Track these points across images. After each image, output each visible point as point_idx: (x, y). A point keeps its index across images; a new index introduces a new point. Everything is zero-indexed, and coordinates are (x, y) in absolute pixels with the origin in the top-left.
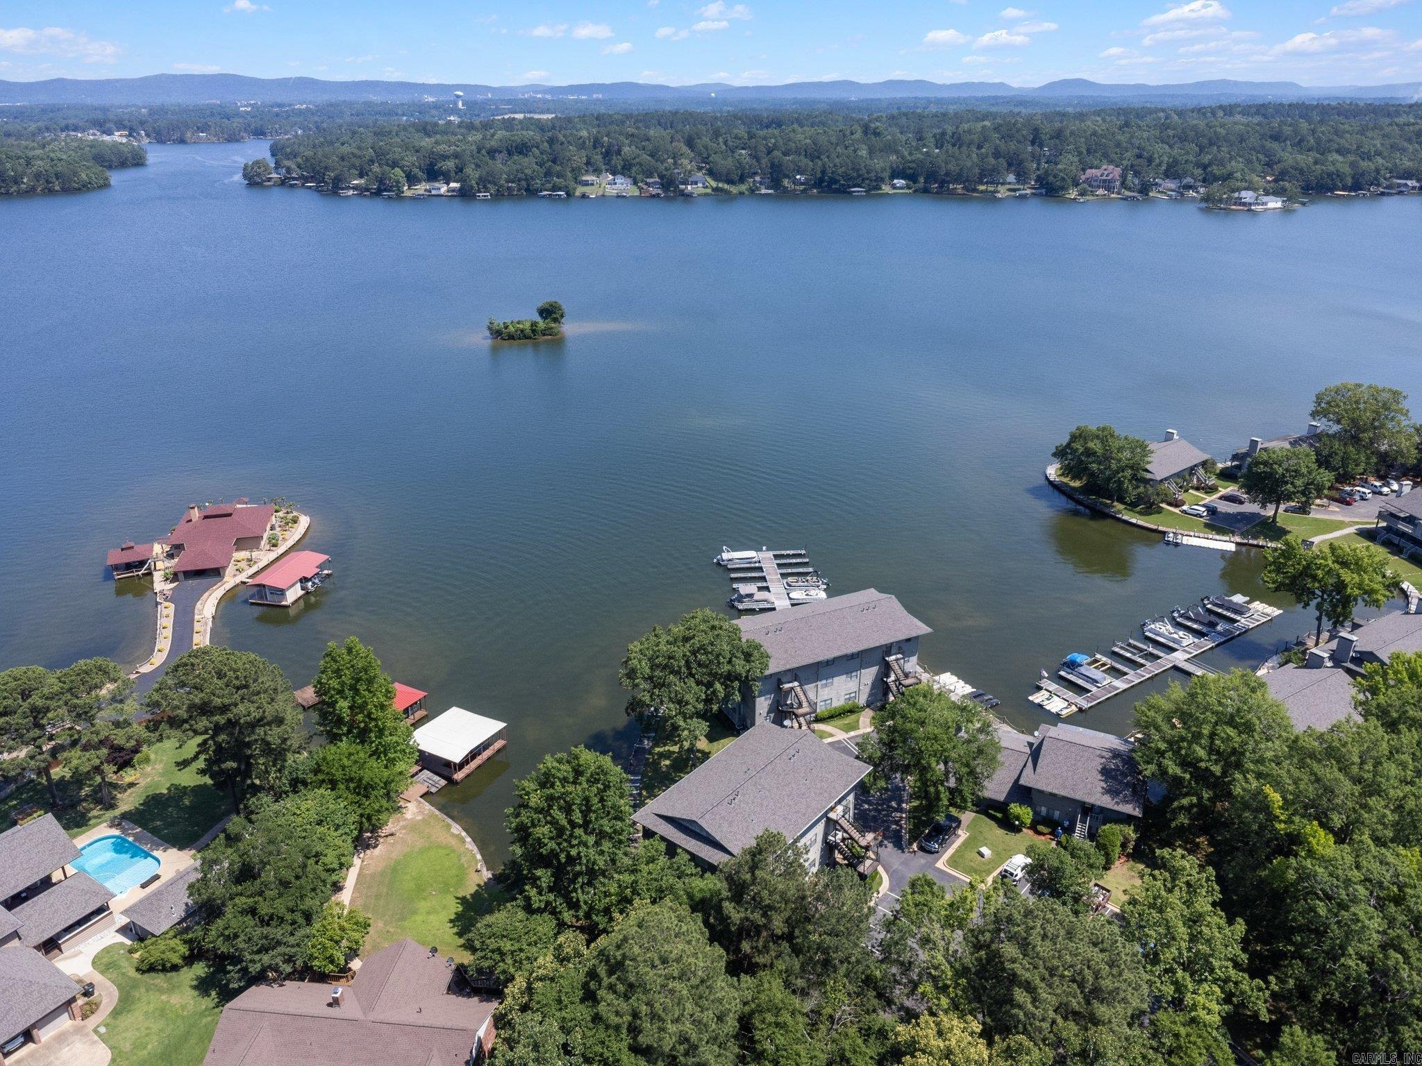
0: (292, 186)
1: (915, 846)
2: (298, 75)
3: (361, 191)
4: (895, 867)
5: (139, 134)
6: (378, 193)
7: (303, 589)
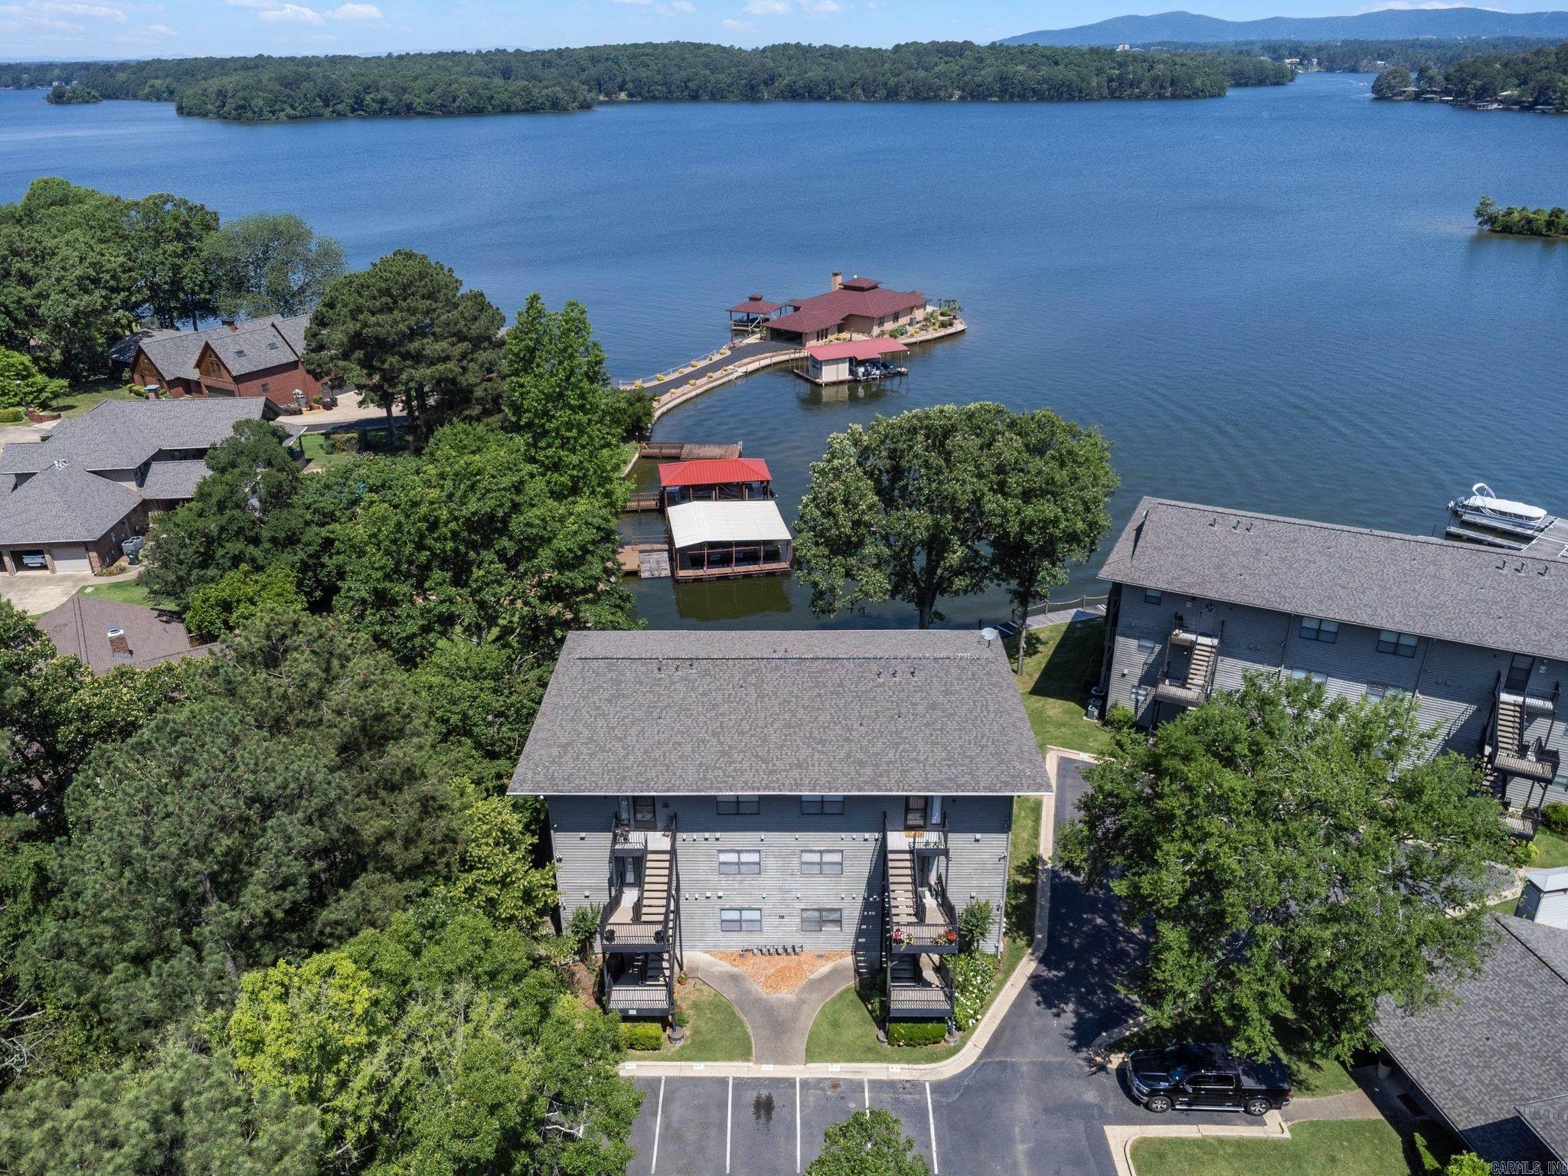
0: (1426, 100)
1: (1116, 1060)
2: (1555, 9)
3: (1508, 104)
4: (1017, 1059)
5: (1310, 61)
6: (1529, 108)
7: (851, 372)
